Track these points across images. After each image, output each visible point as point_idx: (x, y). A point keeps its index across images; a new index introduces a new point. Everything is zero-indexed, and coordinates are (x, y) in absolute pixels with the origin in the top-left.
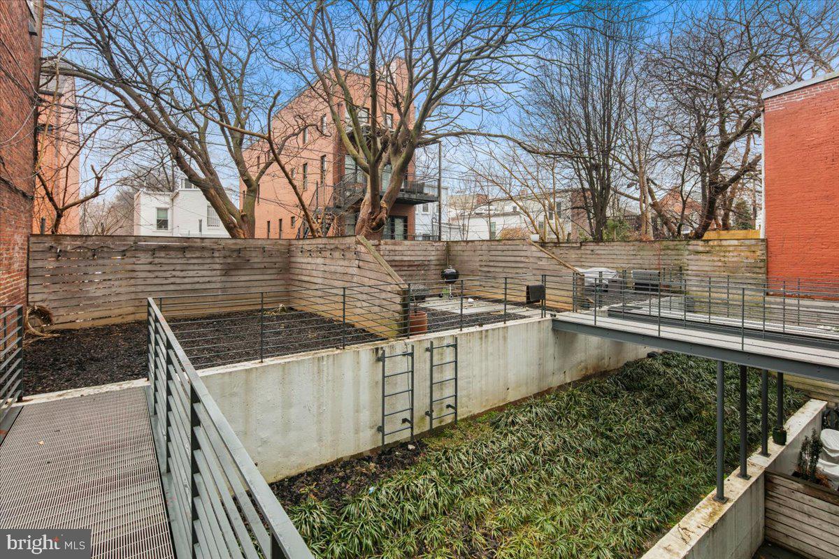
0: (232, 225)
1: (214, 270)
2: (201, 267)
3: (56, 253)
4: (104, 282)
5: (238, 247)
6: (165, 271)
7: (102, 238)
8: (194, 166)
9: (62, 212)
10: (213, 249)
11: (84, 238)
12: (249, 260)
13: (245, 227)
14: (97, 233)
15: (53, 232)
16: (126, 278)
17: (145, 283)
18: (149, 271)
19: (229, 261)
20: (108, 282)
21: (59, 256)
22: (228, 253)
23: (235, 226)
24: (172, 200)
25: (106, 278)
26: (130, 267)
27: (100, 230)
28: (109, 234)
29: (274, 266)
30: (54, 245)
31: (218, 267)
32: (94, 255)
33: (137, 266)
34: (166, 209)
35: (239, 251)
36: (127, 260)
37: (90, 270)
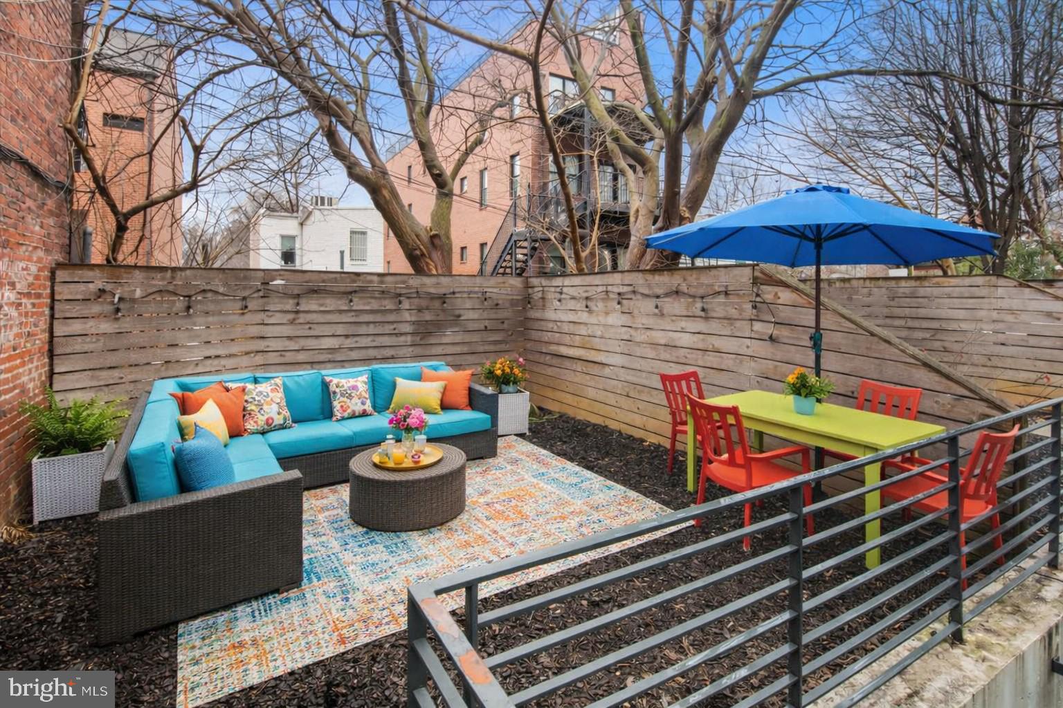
0: (418, 252)
1: (401, 334)
2: (379, 330)
3: (112, 302)
4: (209, 362)
5: (442, 291)
6: (317, 337)
7: (204, 272)
8: (358, 152)
9: (127, 219)
10: (400, 295)
11: (169, 274)
12: (459, 316)
13: (436, 255)
14: (194, 264)
15: (108, 261)
16: (247, 353)
17: (282, 360)
18: (289, 338)
19: (428, 316)
20: (216, 362)
21: (118, 310)
22: (424, 303)
23: (423, 255)
24: (302, 224)
25: (212, 352)
26: (255, 330)
27: (200, 258)
28: (217, 265)
29: (501, 327)
30: (108, 287)
31: (407, 328)
32: (189, 308)
33: (270, 328)
34: (293, 238)
35: (443, 298)
36: (248, 317)
37: (180, 337)
